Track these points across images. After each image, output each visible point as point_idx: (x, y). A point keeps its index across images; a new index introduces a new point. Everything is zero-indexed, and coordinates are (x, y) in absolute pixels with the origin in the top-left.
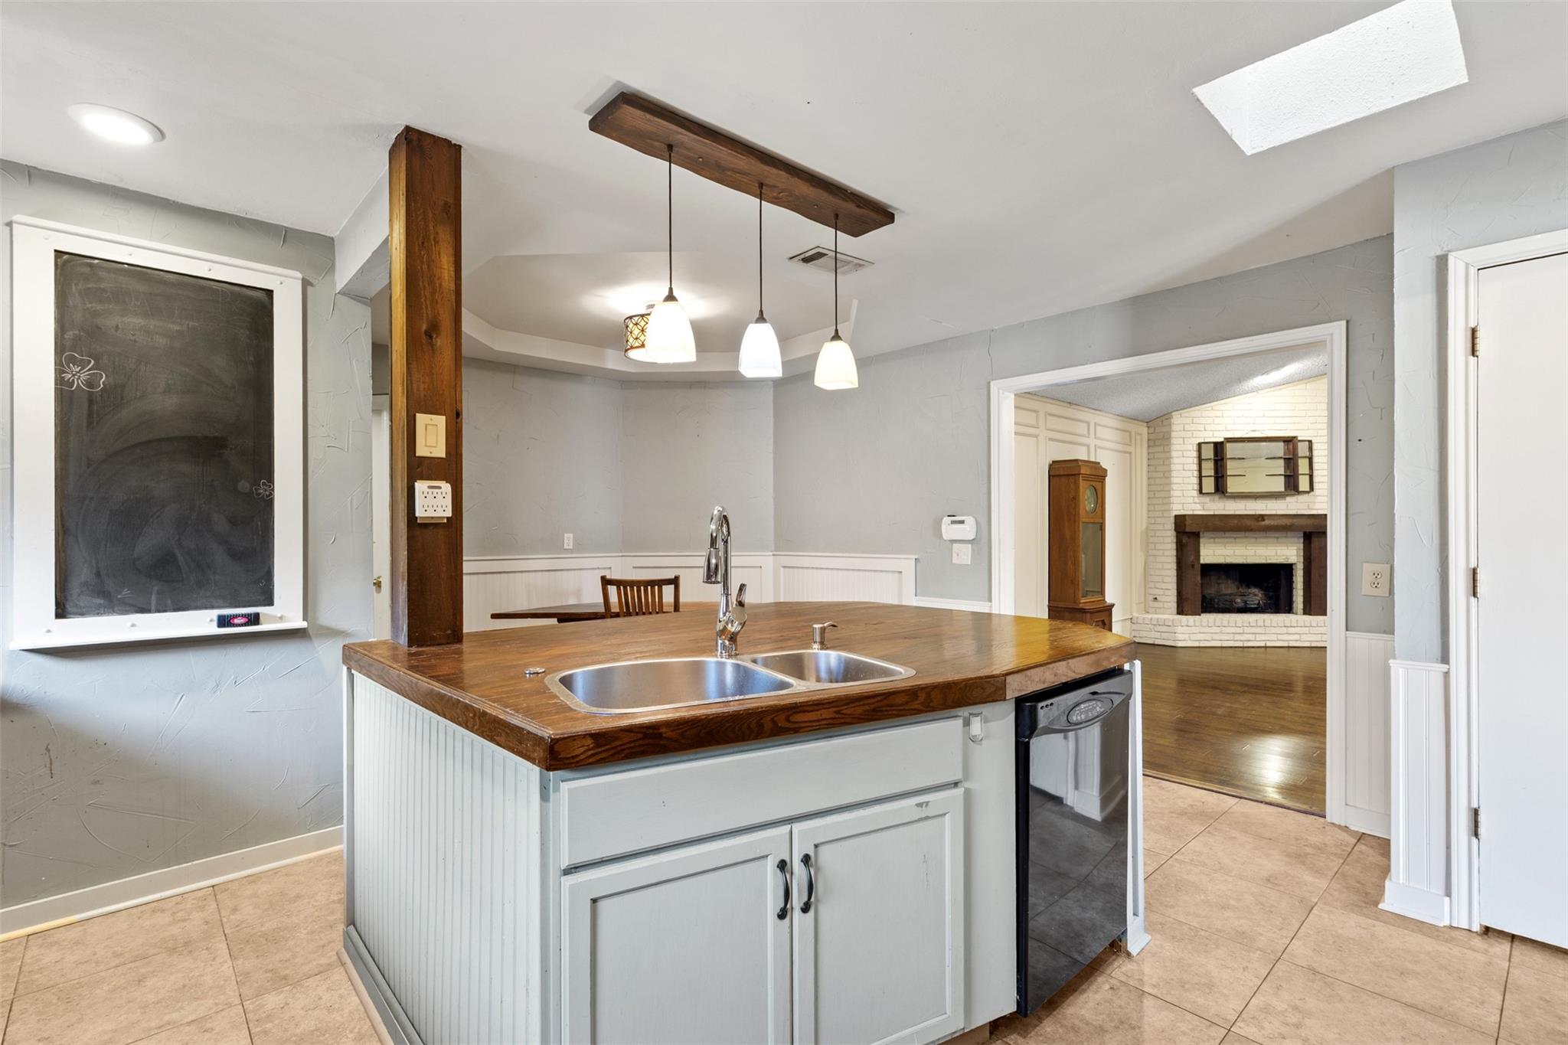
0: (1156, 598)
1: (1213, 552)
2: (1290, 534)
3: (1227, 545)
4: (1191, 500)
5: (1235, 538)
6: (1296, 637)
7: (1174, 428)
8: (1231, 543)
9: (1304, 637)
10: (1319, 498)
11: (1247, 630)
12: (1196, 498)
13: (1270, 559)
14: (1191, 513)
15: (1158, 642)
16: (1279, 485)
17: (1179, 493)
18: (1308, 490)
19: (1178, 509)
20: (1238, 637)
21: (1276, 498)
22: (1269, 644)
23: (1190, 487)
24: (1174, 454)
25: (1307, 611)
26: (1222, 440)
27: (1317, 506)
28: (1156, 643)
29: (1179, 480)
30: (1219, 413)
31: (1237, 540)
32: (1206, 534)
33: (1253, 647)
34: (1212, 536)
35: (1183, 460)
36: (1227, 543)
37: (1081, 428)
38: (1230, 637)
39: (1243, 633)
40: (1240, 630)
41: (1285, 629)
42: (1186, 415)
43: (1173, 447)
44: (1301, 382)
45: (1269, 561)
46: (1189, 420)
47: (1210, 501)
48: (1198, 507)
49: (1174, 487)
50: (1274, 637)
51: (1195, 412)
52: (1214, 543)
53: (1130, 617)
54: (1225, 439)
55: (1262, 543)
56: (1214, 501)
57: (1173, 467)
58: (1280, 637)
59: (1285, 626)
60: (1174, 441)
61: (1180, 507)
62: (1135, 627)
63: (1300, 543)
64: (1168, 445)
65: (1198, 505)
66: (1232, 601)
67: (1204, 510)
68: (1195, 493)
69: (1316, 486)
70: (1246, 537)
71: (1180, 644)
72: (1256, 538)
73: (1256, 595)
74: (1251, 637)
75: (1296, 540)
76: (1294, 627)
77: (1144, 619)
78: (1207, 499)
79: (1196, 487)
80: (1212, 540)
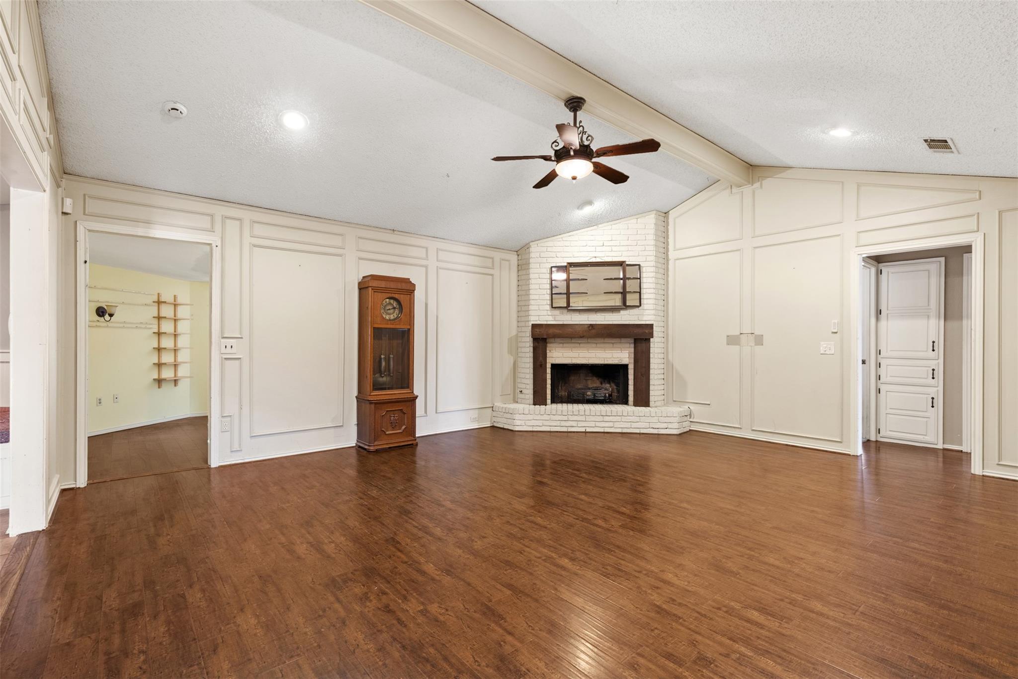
0: (521, 391)
1: (559, 354)
2: (623, 340)
3: (573, 349)
4: (545, 313)
5: (580, 343)
6: (611, 424)
7: (532, 255)
8: (577, 347)
9: (617, 425)
10: (647, 311)
11: (571, 418)
12: (549, 312)
13: (608, 361)
14: (545, 323)
15: (506, 427)
16: (617, 301)
17: (536, 307)
18: (639, 305)
19: (535, 319)
20: (563, 424)
21: (612, 311)
22: (588, 430)
23: (545, 302)
24: (532, 276)
25: (636, 404)
26: (566, 264)
27: (645, 318)
28: (505, 427)
29: (536, 297)
30: (567, 243)
31: (581, 345)
32: (552, 340)
33: (574, 432)
34: (562, 341)
35: (540, 281)
36: (574, 347)
37: (414, 252)
38: (558, 423)
39: (567, 420)
40: (565, 418)
41: (601, 417)
42: (542, 245)
43: (531, 271)
44: (632, 217)
45: (606, 362)
46: (544, 249)
47: (560, 313)
48: (551, 318)
49: (532, 302)
50: (593, 424)
51: (549, 243)
52: (563, 347)
53: (492, 406)
54: (568, 263)
55: (602, 348)
56: (563, 313)
57: (532, 287)
58: (598, 424)
59: (602, 416)
60: (531, 266)
61: (537, 318)
62: (495, 413)
63: (631, 348)
64: (528, 269)
65: (550, 317)
66: (584, 394)
67: (555, 320)
68: (548, 307)
69: (643, 301)
70: (588, 343)
71: (517, 429)
72: (596, 344)
73: (608, 388)
74: (574, 424)
75: (628, 345)
76: (610, 416)
77: (506, 408)
78: (557, 312)
79: (549, 302)
80: (561, 345)
